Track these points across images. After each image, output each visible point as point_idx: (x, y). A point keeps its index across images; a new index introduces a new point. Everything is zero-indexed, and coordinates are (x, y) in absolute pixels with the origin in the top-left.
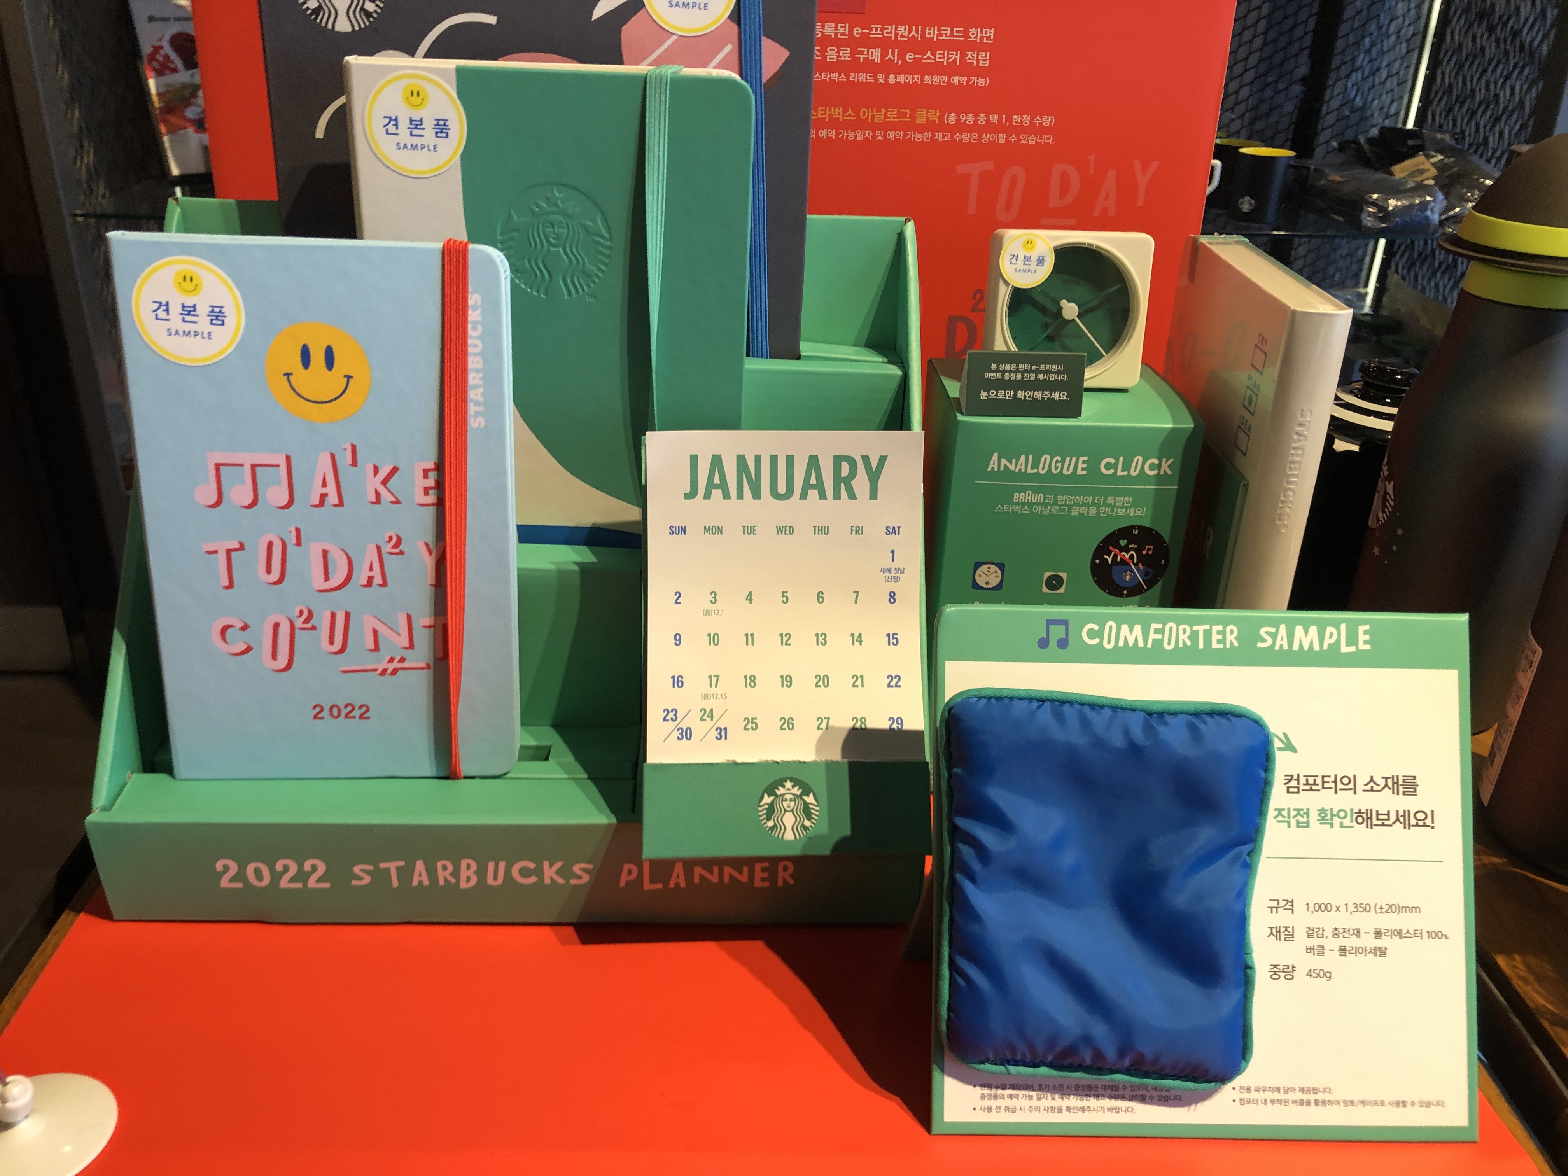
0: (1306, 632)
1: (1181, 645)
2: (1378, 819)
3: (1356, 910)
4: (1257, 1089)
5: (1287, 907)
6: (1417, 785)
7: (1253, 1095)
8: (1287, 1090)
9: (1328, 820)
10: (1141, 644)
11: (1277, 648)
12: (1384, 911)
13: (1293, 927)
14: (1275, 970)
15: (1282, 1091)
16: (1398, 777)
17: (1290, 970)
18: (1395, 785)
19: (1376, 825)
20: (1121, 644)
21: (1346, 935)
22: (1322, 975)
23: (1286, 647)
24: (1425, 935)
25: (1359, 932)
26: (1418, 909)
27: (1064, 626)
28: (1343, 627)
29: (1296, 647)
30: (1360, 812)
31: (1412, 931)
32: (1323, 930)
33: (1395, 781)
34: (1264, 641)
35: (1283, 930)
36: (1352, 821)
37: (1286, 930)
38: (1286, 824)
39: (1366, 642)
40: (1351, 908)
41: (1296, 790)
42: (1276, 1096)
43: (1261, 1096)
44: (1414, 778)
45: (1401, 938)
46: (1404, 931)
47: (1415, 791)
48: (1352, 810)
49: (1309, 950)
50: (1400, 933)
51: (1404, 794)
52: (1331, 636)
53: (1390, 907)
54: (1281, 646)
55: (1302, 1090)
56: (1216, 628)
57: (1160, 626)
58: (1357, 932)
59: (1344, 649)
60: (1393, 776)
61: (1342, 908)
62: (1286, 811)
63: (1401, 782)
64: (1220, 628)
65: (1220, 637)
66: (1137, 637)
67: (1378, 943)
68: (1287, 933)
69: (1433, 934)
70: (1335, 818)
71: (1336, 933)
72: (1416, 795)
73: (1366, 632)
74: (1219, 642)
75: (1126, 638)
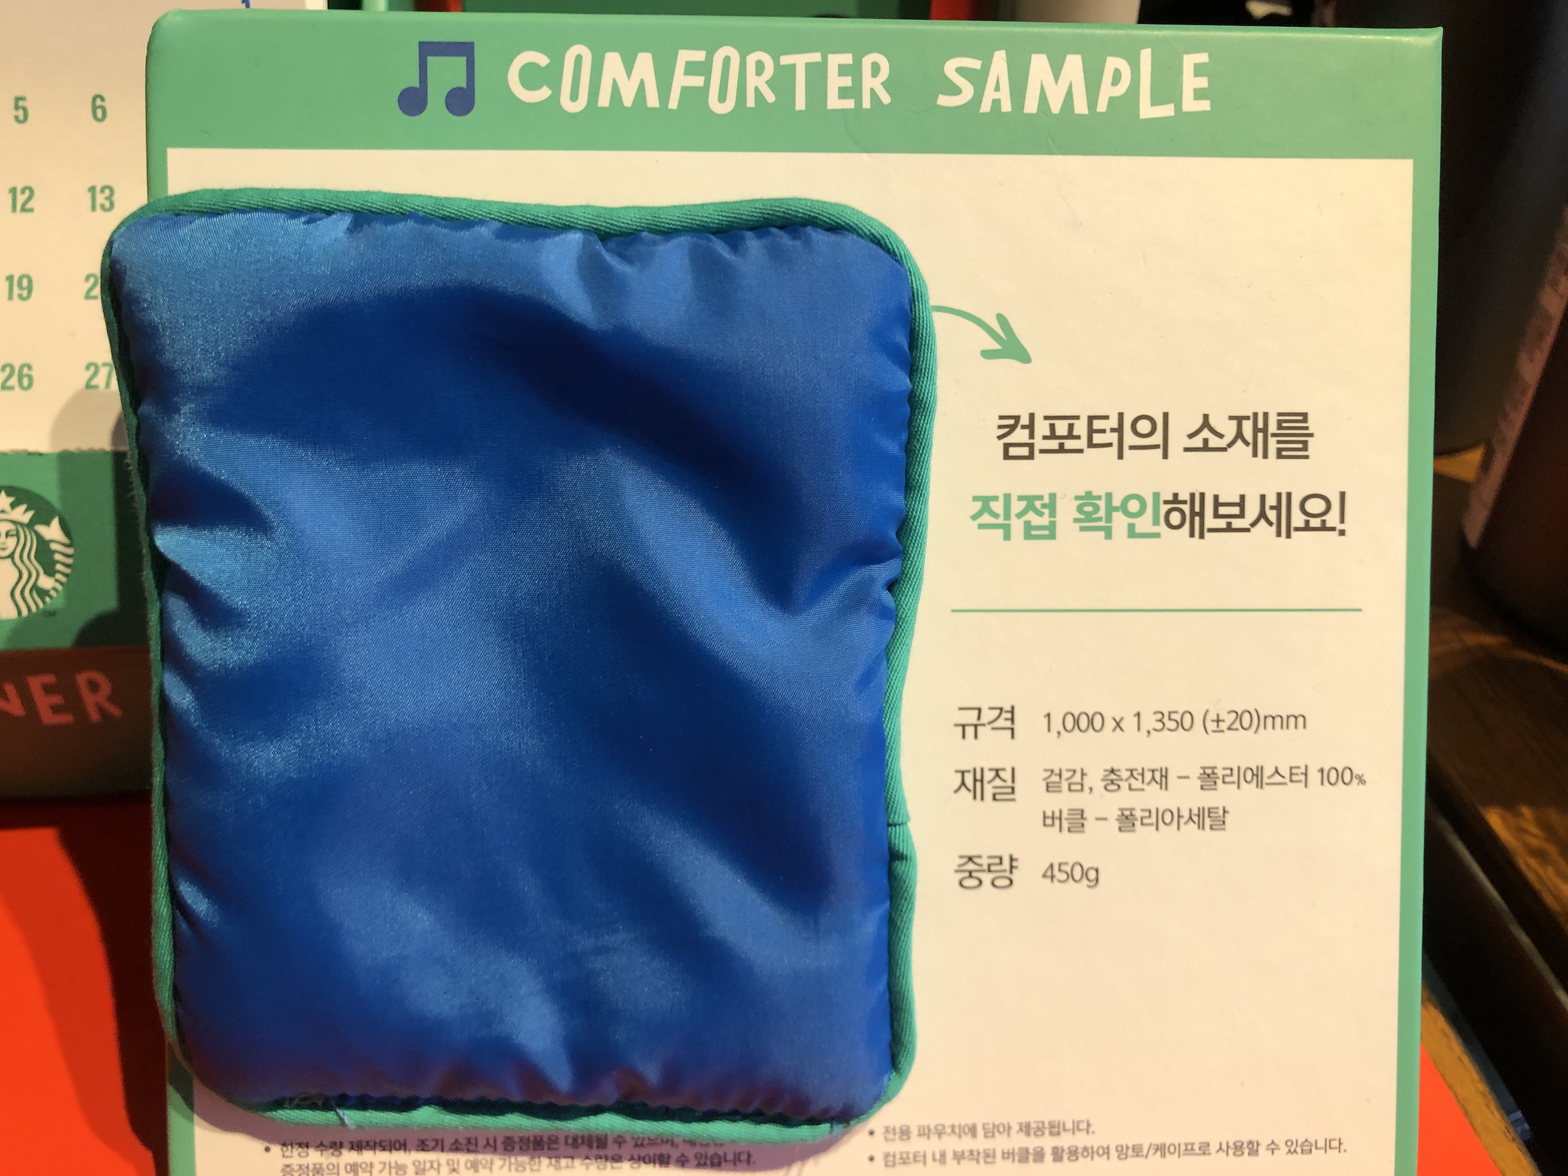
0: (1057, 71)
1: (751, 102)
2: (1217, 515)
3: (1160, 725)
4: (924, 1132)
5: (1001, 723)
6: (1311, 435)
7: (916, 1144)
8: (991, 1131)
9: (1100, 519)
10: (653, 100)
11: (986, 107)
12: (1223, 726)
13: (1013, 770)
14: (971, 866)
15: (980, 1132)
16: (1266, 415)
17: (1006, 864)
18: (1260, 436)
19: (1211, 530)
20: (604, 100)
21: (1136, 784)
22: (1077, 873)
23: (1006, 106)
24: (1314, 777)
25: (1165, 776)
26: (1301, 720)
27: (463, 59)
28: (1146, 56)
29: (1031, 106)
30: (1176, 499)
31: (1285, 772)
32: (1083, 774)
33: (1260, 425)
34: (956, 91)
35: (988, 776)
36: (1156, 522)
37: (997, 775)
38: (1001, 532)
39: (1199, 94)
40: (1150, 721)
41: (1025, 451)
42: (967, 1144)
43: (933, 1145)
44: (1305, 416)
45: (1260, 785)
46: (1268, 771)
47: (1305, 448)
48: (1156, 495)
49: (1050, 820)
50: (1258, 776)
51: (1279, 456)
52: (1117, 77)
53: (1239, 717)
54: (996, 103)
55: (1026, 1129)
56: (836, 60)
57: (699, 56)
58: (1162, 778)
59: (1147, 111)
60: (1255, 415)
61: (1130, 723)
62: (1001, 499)
63: (1273, 428)
64: (847, 59)
65: (847, 81)
66: (642, 81)
67: (1210, 799)
68: (998, 782)
69: (1333, 774)
70: (1118, 516)
71: (1112, 778)
72: (1307, 457)
73: (1199, 70)
74: (844, 93)
75: (615, 83)
